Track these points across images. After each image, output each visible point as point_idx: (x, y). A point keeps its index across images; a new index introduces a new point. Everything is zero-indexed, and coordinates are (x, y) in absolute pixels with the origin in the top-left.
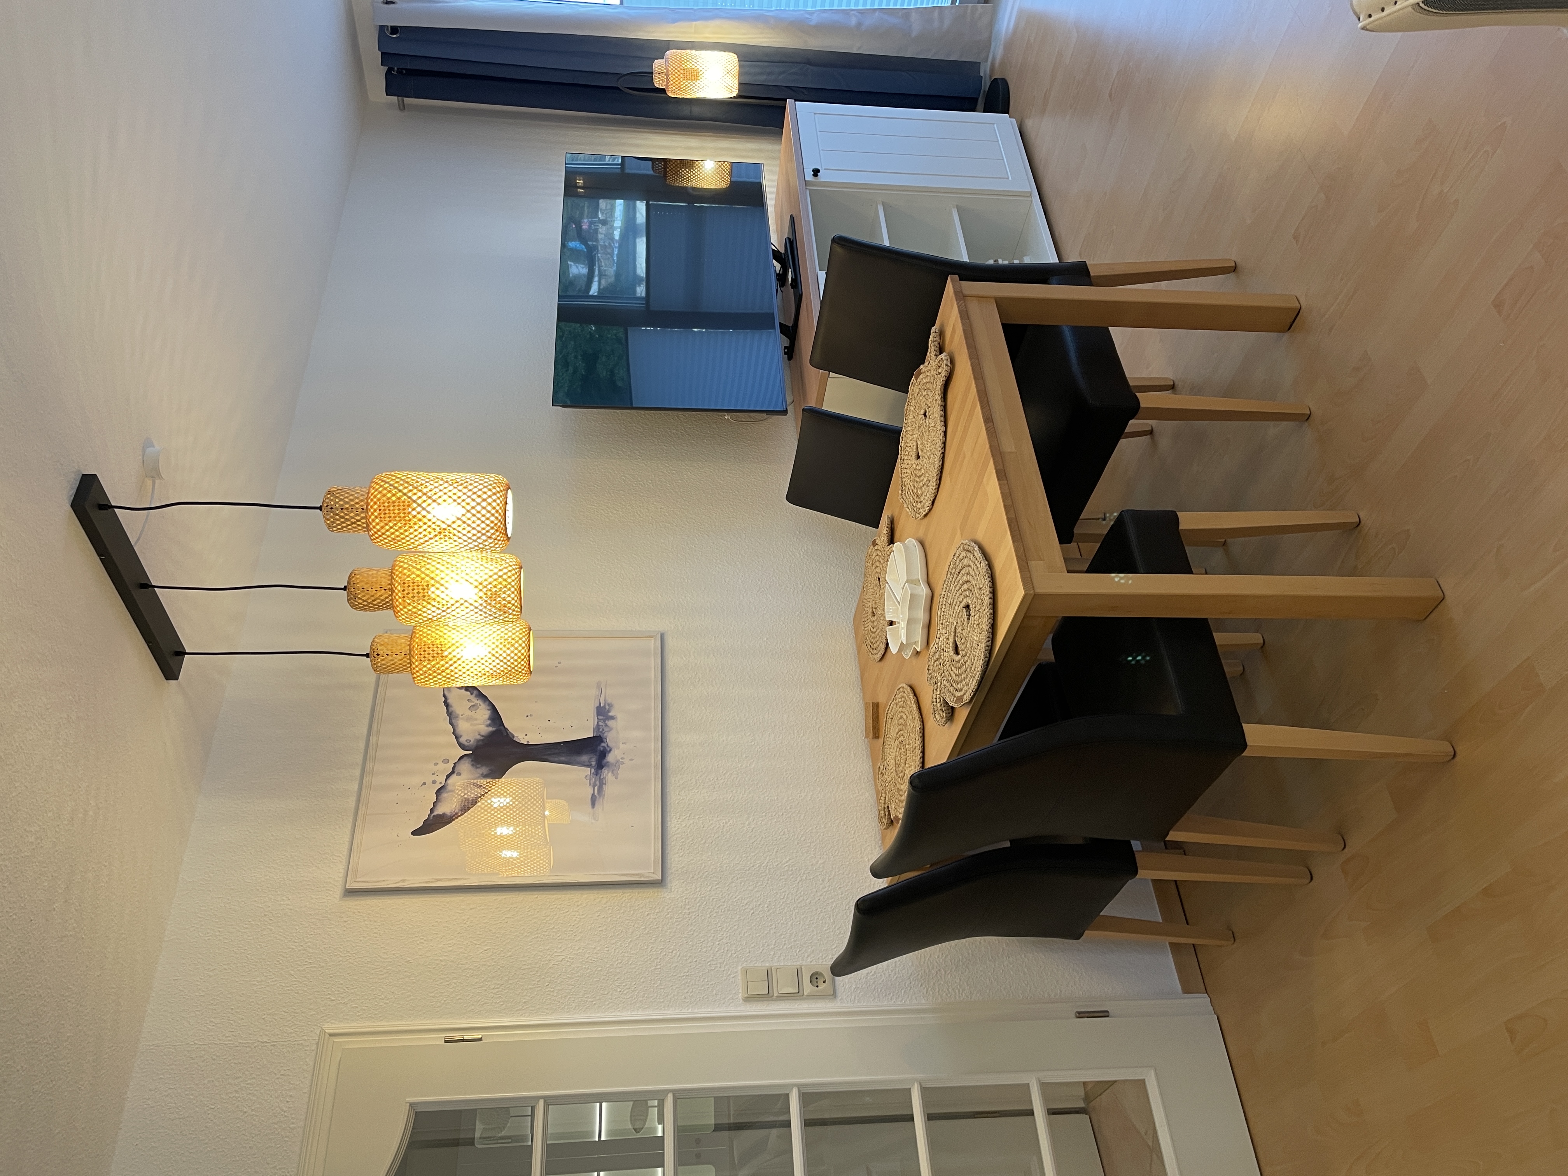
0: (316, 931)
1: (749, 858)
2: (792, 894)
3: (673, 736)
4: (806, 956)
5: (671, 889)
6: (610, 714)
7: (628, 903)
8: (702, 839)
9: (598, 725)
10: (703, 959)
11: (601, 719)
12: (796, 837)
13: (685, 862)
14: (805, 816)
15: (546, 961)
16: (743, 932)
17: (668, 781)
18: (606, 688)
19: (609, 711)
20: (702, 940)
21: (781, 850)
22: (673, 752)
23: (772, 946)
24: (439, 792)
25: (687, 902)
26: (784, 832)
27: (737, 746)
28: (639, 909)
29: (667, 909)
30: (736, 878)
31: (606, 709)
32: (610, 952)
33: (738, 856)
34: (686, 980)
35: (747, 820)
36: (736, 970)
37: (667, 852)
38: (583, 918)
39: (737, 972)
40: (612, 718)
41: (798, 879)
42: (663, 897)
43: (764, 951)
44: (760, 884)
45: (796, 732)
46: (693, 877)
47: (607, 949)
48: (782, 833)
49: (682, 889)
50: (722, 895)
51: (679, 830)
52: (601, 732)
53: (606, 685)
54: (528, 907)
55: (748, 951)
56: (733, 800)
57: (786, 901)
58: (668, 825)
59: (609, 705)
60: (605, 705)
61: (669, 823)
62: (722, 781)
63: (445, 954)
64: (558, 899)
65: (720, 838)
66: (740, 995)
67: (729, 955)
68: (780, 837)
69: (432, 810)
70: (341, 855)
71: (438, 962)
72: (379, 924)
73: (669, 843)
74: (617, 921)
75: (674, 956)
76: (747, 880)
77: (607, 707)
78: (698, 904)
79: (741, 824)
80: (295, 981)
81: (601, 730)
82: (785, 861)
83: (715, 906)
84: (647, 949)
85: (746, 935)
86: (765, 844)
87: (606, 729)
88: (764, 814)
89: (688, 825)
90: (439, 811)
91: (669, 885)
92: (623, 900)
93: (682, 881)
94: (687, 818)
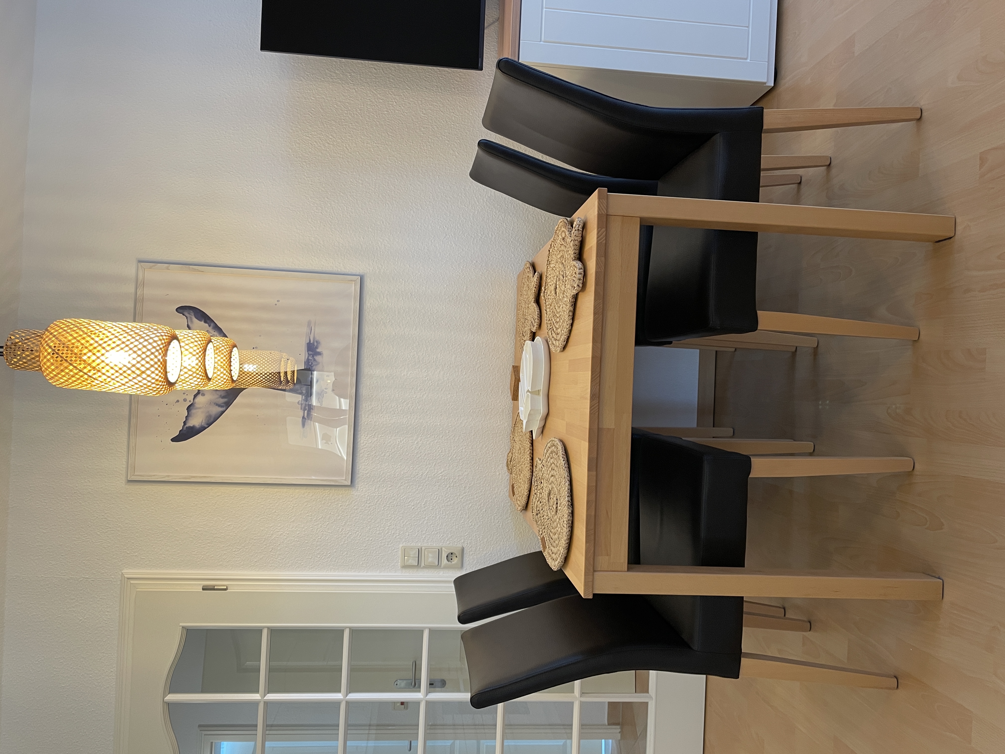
0: (111, 505)
1: (415, 468)
2: (442, 496)
3: (366, 370)
4: (446, 540)
5: (358, 488)
6: (318, 350)
7: (327, 497)
8: (382, 453)
9: (308, 359)
10: (377, 539)
11: (311, 354)
12: (450, 455)
13: (369, 470)
14: (459, 438)
15: (269, 534)
16: (406, 521)
17: (361, 406)
18: (315, 327)
19: (317, 348)
20: (377, 525)
21: (438, 463)
22: (365, 382)
23: (424, 532)
24: (189, 409)
25: (368, 498)
26: (442, 450)
27: (414, 380)
28: (334, 502)
29: (354, 503)
30: (404, 483)
31: (314, 345)
32: (313, 530)
33: (407, 467)
34: (364, 552)
35: (416, 440)
36: (398, 547)
37: (357, 461)
38: (296, 506)
39: (399, 548)
40: (319, 354)
41: (448, 486)
42: (352, 494)
43: (418, 535)
44: (420, 488)
45: (460, 370)
46: (374, 481)
47: (312, 529)
48: (440, 451)
49: (365, 489)
50: (393, 495)
51: (367, 445)
52: (311, 365)
53: (315, 324)
54: (257, 496)
55: (407, 535)
56: (408, 424)
57: (437, 501)
58: (359, 441)
59: (317, 342)
60: (314, 343)
61: (359, 440)
62: (401, 408)
63: (201, 526)
64: (278, 492)
65: (395, 452)
66: (399, 563)
67: (395, 537)
68: (438, 454)
69: (185, 423)
70: (122, 451)
71: (196, 531)
72: (155, 503)
73: (358, 455)
74: (319, 509)
75: (357, 536)
76: (412, 485)
77: (315, 344)
78: (376, 500)
79: (412, 443)
80: (101, 539)
81: (310, 364)
82: (439, 472)
83: (388, 502)
84: (339, 530)
85: (407, 524)
86: (427, 459)
87: (314, 363)
88: (429, 436)
89: (373, 441)
90: (191, 423)
91: (357, 486)
92: (324, 495)
93: (366, 483)
94: (373, 436)
